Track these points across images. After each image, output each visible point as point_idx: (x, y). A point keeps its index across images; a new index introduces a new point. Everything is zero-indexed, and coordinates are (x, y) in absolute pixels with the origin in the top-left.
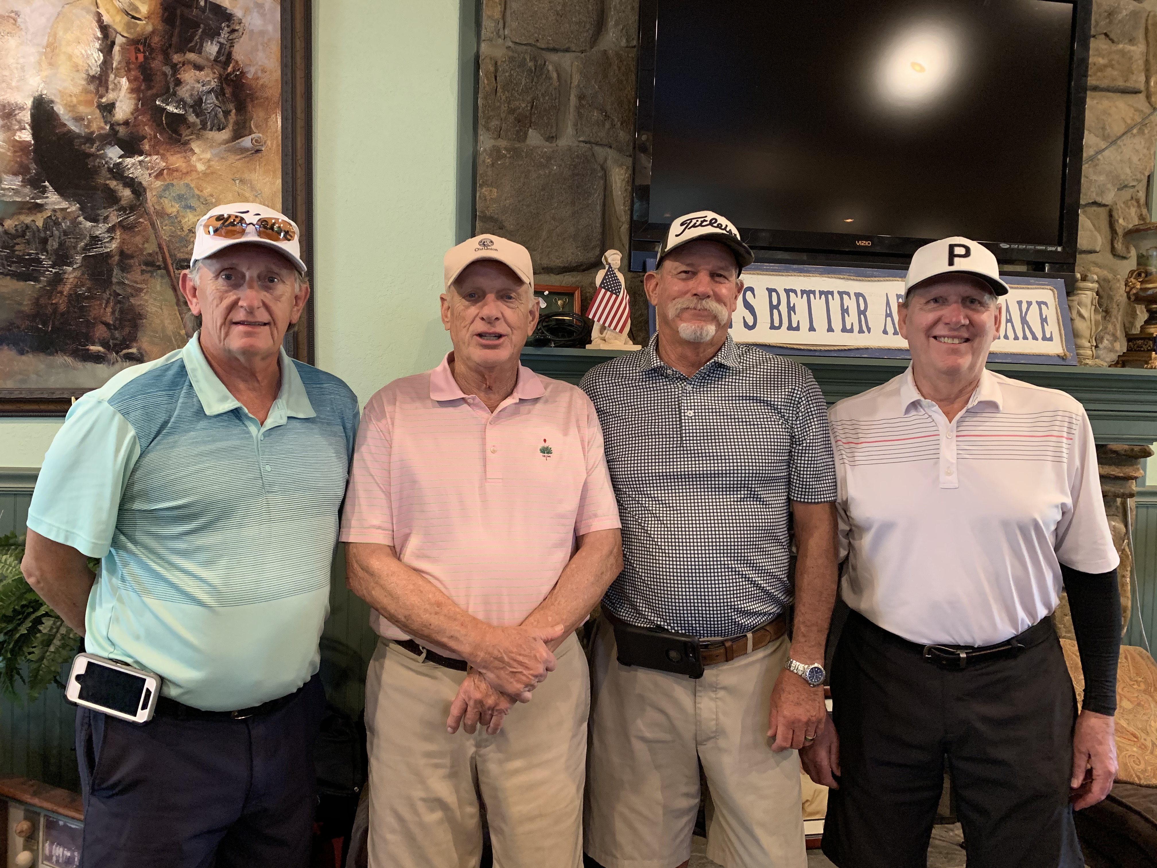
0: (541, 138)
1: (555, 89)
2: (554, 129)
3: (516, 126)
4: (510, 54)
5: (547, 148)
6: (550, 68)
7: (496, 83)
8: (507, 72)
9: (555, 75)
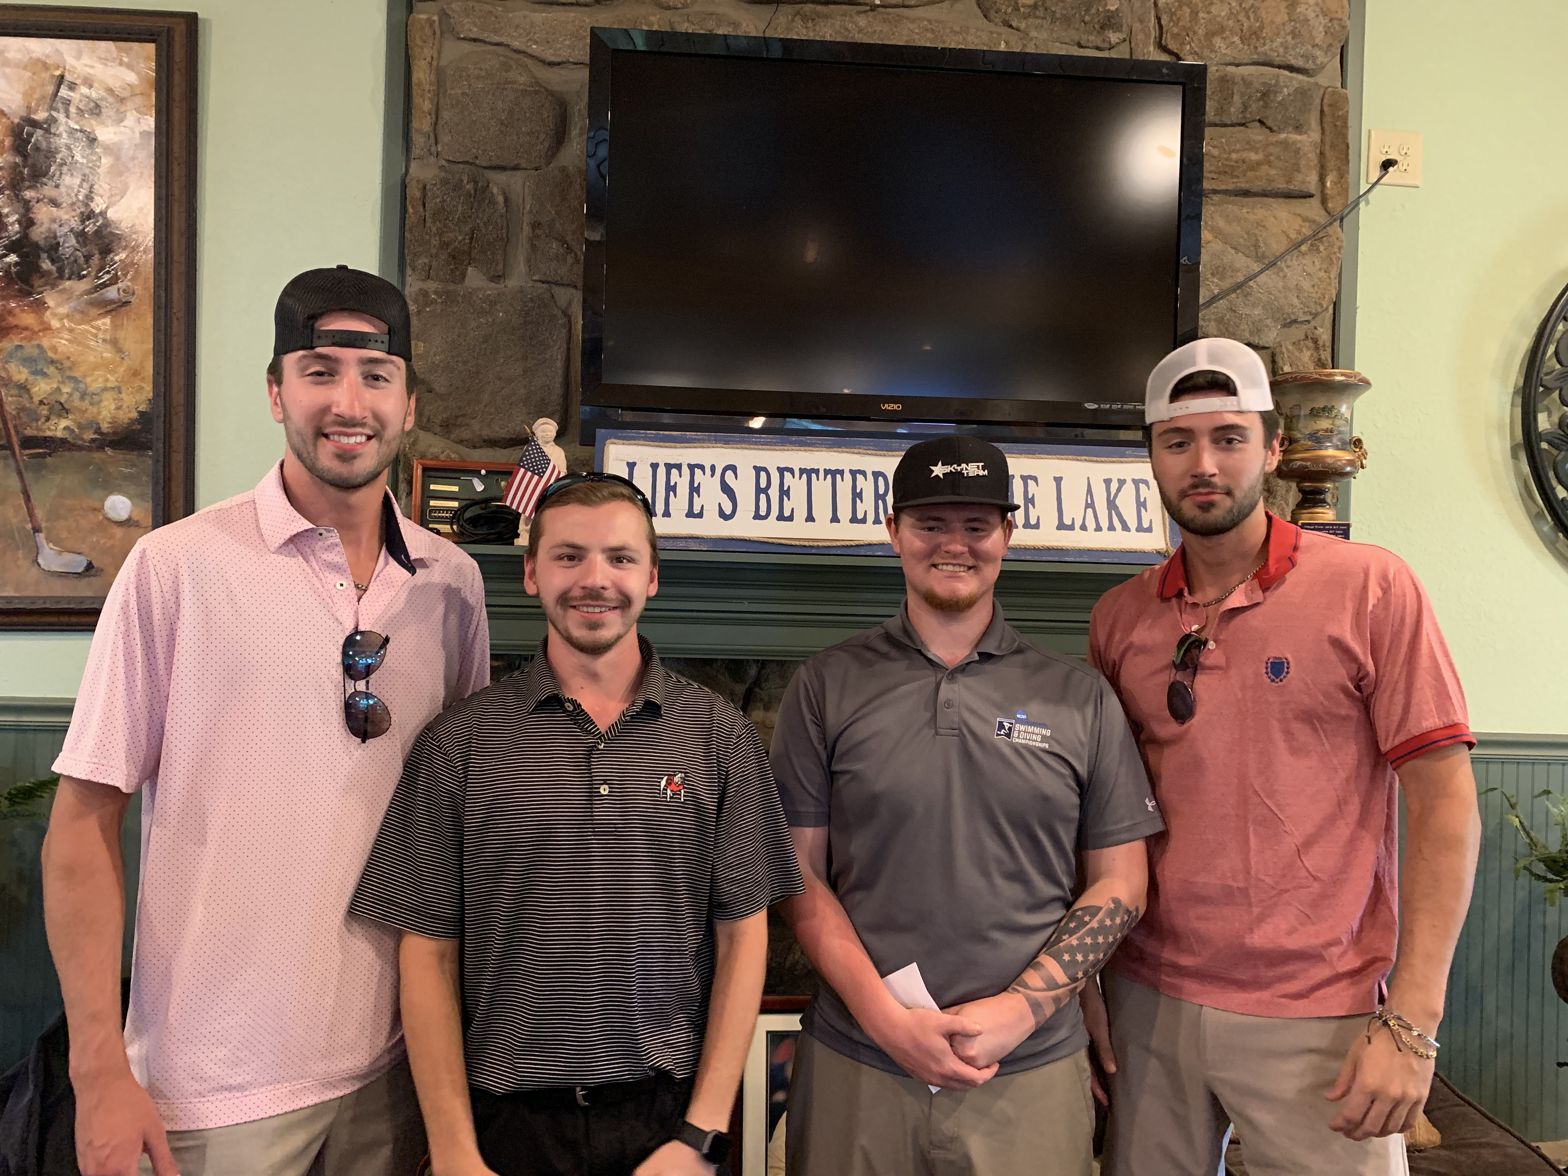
0: (484, 277)
1: (501, 216)
2: (501, 266)
3: (451, 264)
4: (443, 174)
5: (492, 289)
6: (495, 190)
7: (425, 211)
8: (438, 197)
9: (500, 199)
